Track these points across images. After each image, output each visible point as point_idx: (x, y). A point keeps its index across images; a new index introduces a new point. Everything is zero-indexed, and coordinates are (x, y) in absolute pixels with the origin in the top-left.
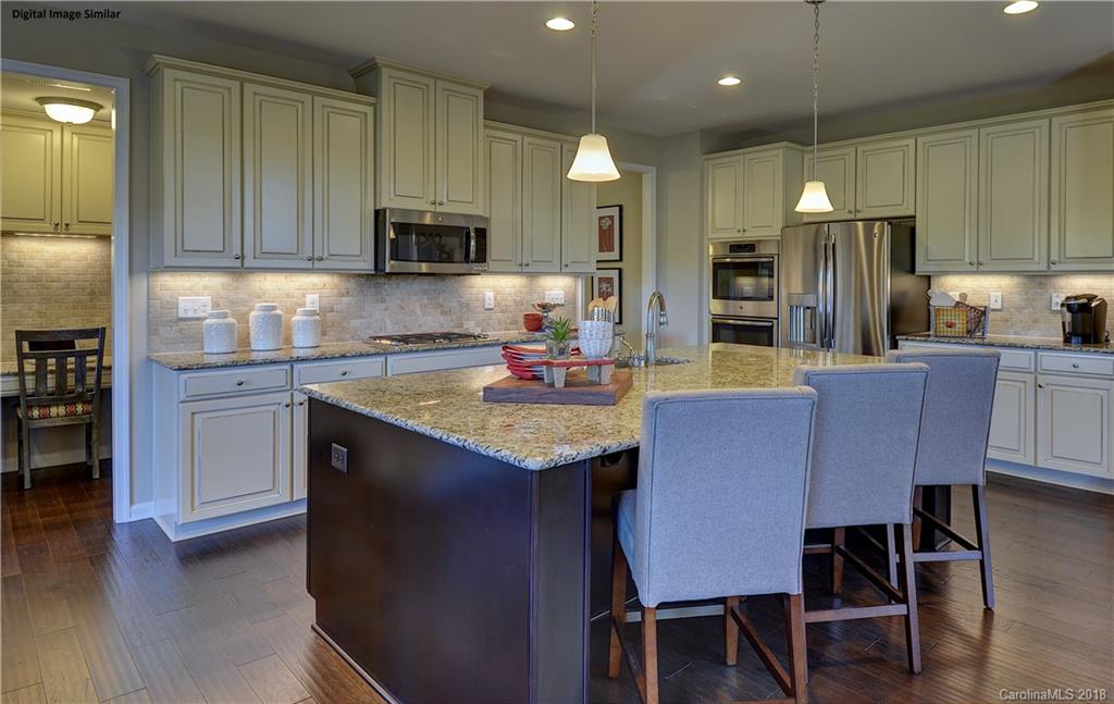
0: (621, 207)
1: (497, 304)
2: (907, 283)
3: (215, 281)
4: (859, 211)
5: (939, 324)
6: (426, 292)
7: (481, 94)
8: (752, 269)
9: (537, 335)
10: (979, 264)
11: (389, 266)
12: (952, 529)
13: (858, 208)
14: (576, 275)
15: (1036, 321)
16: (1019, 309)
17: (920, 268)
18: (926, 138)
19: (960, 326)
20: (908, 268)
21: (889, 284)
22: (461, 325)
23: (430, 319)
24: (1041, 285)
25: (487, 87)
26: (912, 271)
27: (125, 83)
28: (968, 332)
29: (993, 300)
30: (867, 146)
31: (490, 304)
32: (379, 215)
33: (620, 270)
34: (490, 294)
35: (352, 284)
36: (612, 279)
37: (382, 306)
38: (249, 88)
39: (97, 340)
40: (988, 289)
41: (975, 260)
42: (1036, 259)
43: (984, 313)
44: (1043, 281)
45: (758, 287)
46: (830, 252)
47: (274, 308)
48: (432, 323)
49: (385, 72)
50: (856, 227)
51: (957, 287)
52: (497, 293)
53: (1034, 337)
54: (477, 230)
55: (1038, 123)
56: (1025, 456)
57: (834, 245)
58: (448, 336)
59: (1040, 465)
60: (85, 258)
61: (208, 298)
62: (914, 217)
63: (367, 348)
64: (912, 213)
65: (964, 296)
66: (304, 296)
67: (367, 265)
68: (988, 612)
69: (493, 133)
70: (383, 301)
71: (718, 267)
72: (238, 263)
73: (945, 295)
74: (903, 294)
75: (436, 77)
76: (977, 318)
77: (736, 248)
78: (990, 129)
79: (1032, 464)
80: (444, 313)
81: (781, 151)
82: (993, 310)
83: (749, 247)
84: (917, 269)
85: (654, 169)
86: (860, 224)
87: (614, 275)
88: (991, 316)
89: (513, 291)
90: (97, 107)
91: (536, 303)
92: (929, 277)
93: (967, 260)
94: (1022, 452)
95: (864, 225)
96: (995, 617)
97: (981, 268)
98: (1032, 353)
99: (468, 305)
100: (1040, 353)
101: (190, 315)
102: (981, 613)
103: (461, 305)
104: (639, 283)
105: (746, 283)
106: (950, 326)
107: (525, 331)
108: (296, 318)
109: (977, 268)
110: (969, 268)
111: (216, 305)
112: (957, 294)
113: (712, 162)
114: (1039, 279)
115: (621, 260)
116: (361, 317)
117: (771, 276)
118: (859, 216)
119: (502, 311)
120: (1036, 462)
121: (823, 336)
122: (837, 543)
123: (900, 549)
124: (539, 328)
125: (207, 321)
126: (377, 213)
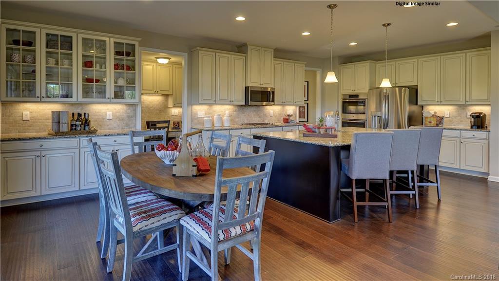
0: (308, 82)
1: (274, 115)
2: (415, 108)
3: (205, 107)
4: (397, 84)
5: (426, 122)
6: (255, 111)
7: (273, 51)
8: (356, 103)
9: (288, 124)
10: (441, 102)
11: (250, 103)
12: (429, 179)
13: (397, 82)
14: (296, 106)
15: (461, 121)
16: (456, 117)
17: (419, 103)
18: (422, 59)
19: (434, 122)
20: (415, 102)
21: (408, 108)
22: (264, 121)
23: (256, 119)
24: (464, 109)
25: (274, 48)
26: (417, 104)
27: (186, 54)
28: (437, 125)
29: (446, 114)
30: (399, 62)
31: (272, 114)
32: (247, 88)
33: (307, 103)
34: (272, 112)
35: (236, 108)
36: (304, 107)
37: (243, 115)
38: (217, 54)
39: (167, 124)
40: (444, 110)
41: (439, 101)
42: (461, 100)
43: (442, 118)
44: (464, 107)
45: (357, 109)
46: (387, 98)
47: (220, 115)
48: (256, 120)
49: (249, 47)
50: (395, 89)
51: (433, 110)
52: (274, 111)
53: (461, 127)
54: (272, 92)
55: (462, 55)
56: (456, 165)
57: (388, 96)
58: (262, 124)
59: (461, 168)
60: (158, 101)
61: (204, 112)
62: (417, 86)
63: (240, 127)
64: (416, 85)
65: (435, 113)
66: (225, 112)
67: (243, 103)
68: (439, 200)
69: (276, 62)
70: (244, 113)
71: (344, 103)
72: (214, 103)
73: (428, 112)
74: (413, 112)
75: (262, 47)
76: (440, 120)
77: (351, 96)
78: (445, 57)
79: (459, 168)
80: (259, 117)
81: (368, 64)
82: (446, 118)
83: (357, 96)
84: (418, 103)
85: (321, 70)
86: (397, 89)
87: (306, 105)
88: (445, 120)
89: (278, 110)
90: (169, 59)
91: (286, 114)
92: (423, 106)
93: (437, 101)
94: (455, 164)
95: (399, 89)
96: (442, 201)
97: (442, 103)
98: (459, 131)
99: (266, 115)
100: (462, 131)
101: (200, 117)
102: (437, 200)
103: (264, 114)
104: (315, 108)
105: (352, 108)
106: (430, 123)
107: (283, 123)
108: (225, 118)
109: (440, 103)
110: (438, 103)
111: (206, 114)
112: (433, 112)
113: (342, 67)
114: (463, 107)
115: (308, 100)
116: (239, 118)
117: (364, 106)
118: (397, 85)
119: (275, 117)
120: (460, 167)
121: (384, 125)
122: (394, 180)
123: (413, 181)
124: (288, 122)
125: (205, 118)
126: (246, 87)
